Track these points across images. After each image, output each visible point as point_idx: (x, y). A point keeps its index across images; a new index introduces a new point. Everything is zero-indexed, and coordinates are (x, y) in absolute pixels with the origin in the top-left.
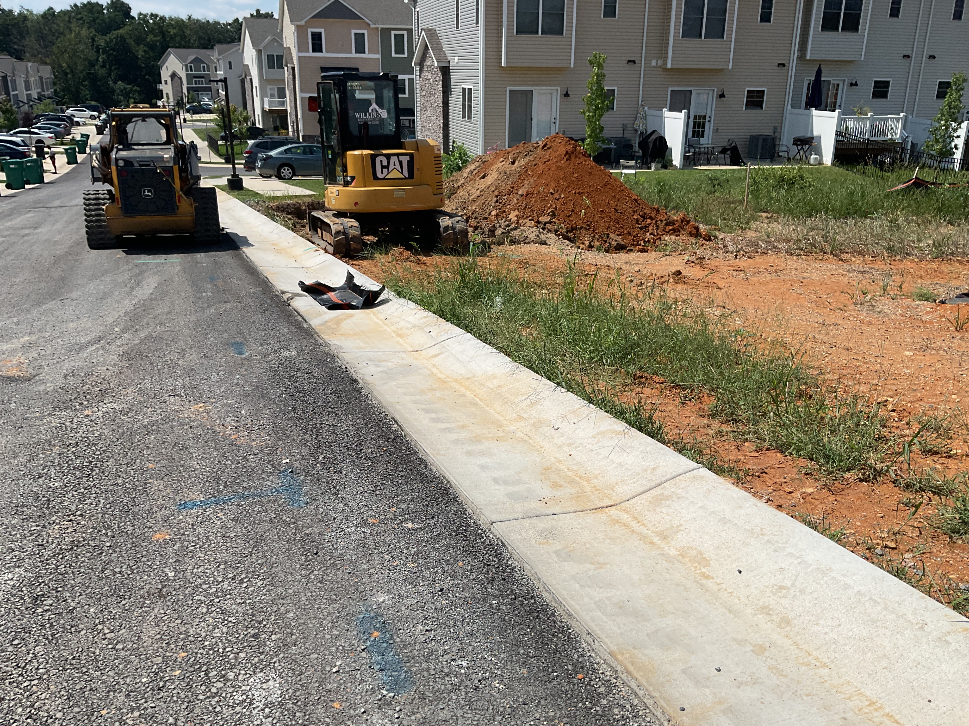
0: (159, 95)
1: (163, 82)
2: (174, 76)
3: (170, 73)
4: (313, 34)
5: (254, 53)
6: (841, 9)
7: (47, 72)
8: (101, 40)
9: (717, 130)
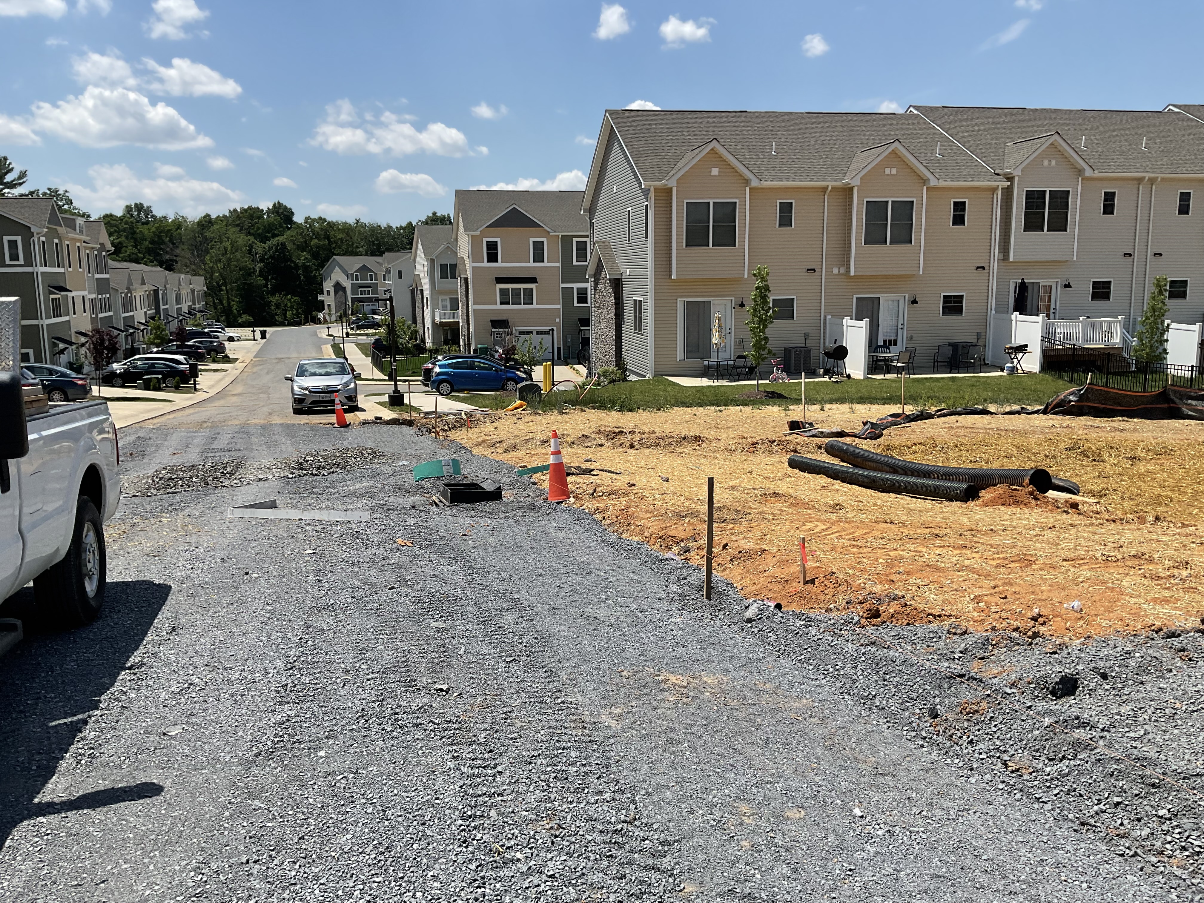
0: (320, 306)
1: (325, 292)
2: (337, 286)
3: (333, 283)
4: (489, 244)
5: (426, 262)
6: (1044, 209)
7: (199, 284)
8: (260, 248)
9: (911, 337)
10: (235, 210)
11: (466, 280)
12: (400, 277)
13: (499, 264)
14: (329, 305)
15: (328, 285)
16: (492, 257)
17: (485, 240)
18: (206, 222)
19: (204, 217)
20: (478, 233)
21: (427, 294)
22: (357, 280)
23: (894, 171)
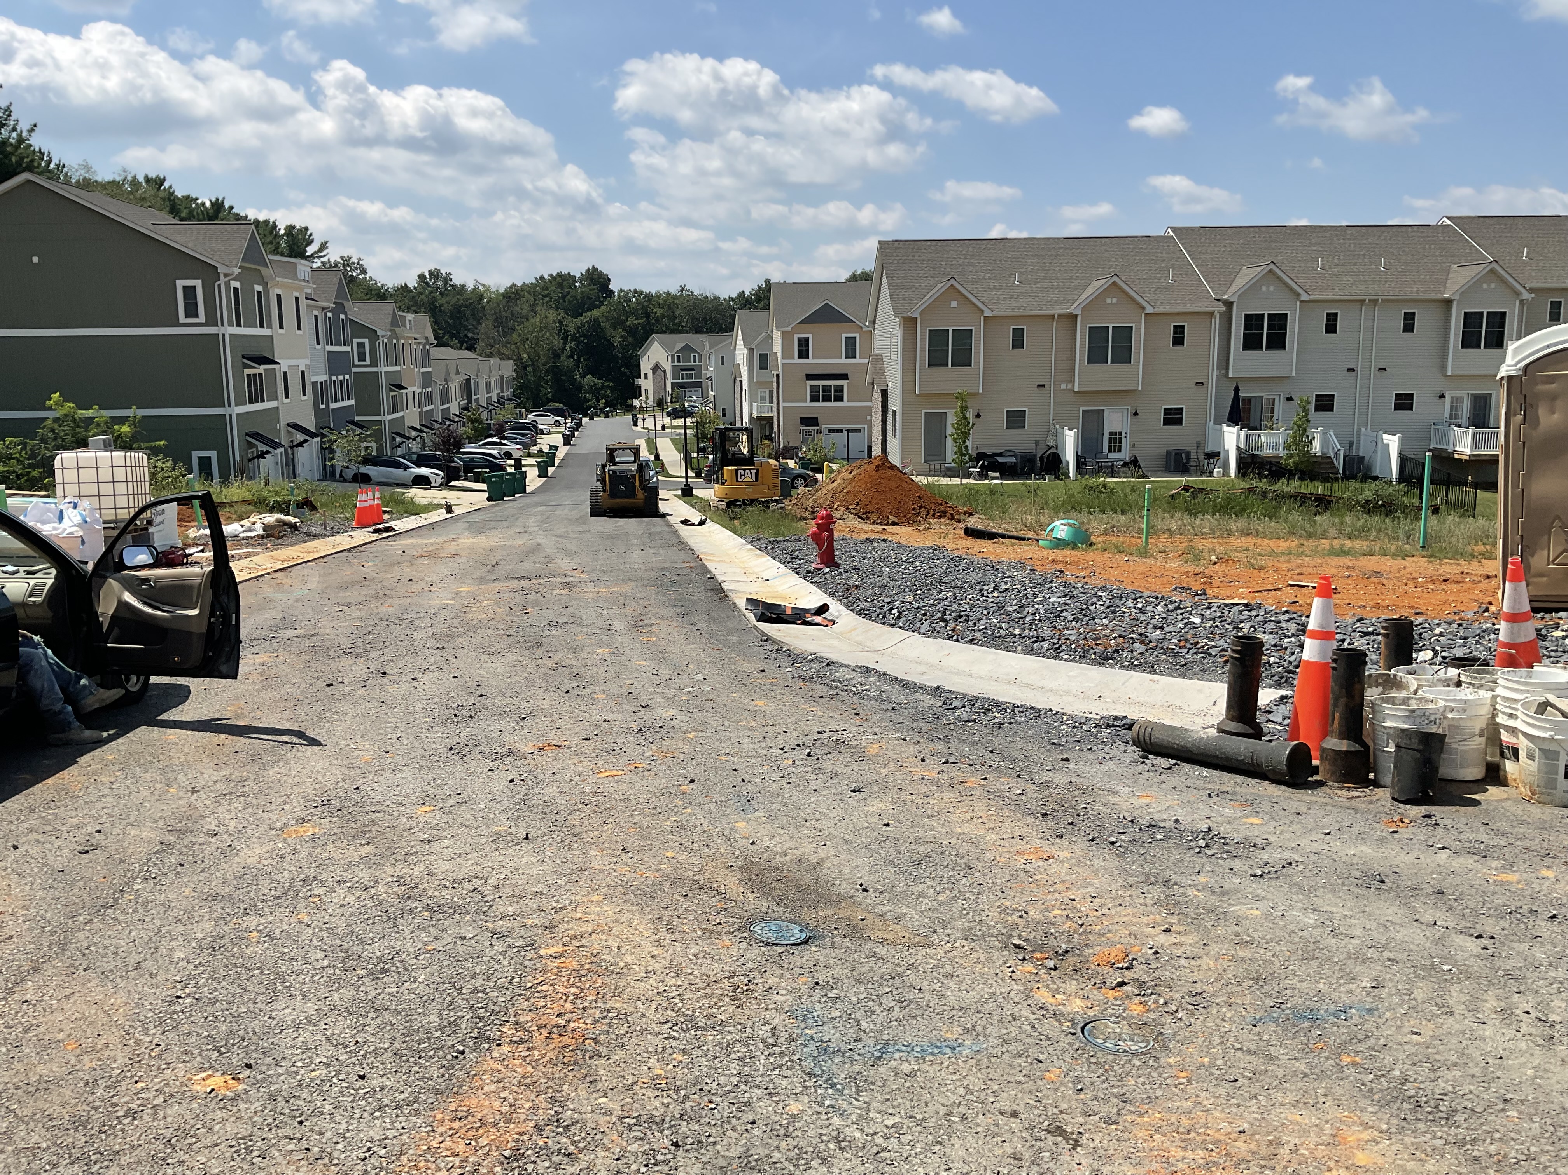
0: (636, 392)
1: (643, 376)
2: (656, 368)
3: (652, 364)
4: (800, 340)
5: (745, 351)
6: (1262, 329)
7: (508, 369)
8: (571, 325)
9: (1134, 445)
10: (542, 278)
11: (778, 375)
12: (723, 363)
13: (810, 361)
14: (646, 391)
15: (646, 367)
16: (803, 353)
17: (796, 336)
18: (514, 294)
19: (511, 287)
20: (789, 329)
21: (745, 386)
22: (679, 361)
23: (1115, 300)
